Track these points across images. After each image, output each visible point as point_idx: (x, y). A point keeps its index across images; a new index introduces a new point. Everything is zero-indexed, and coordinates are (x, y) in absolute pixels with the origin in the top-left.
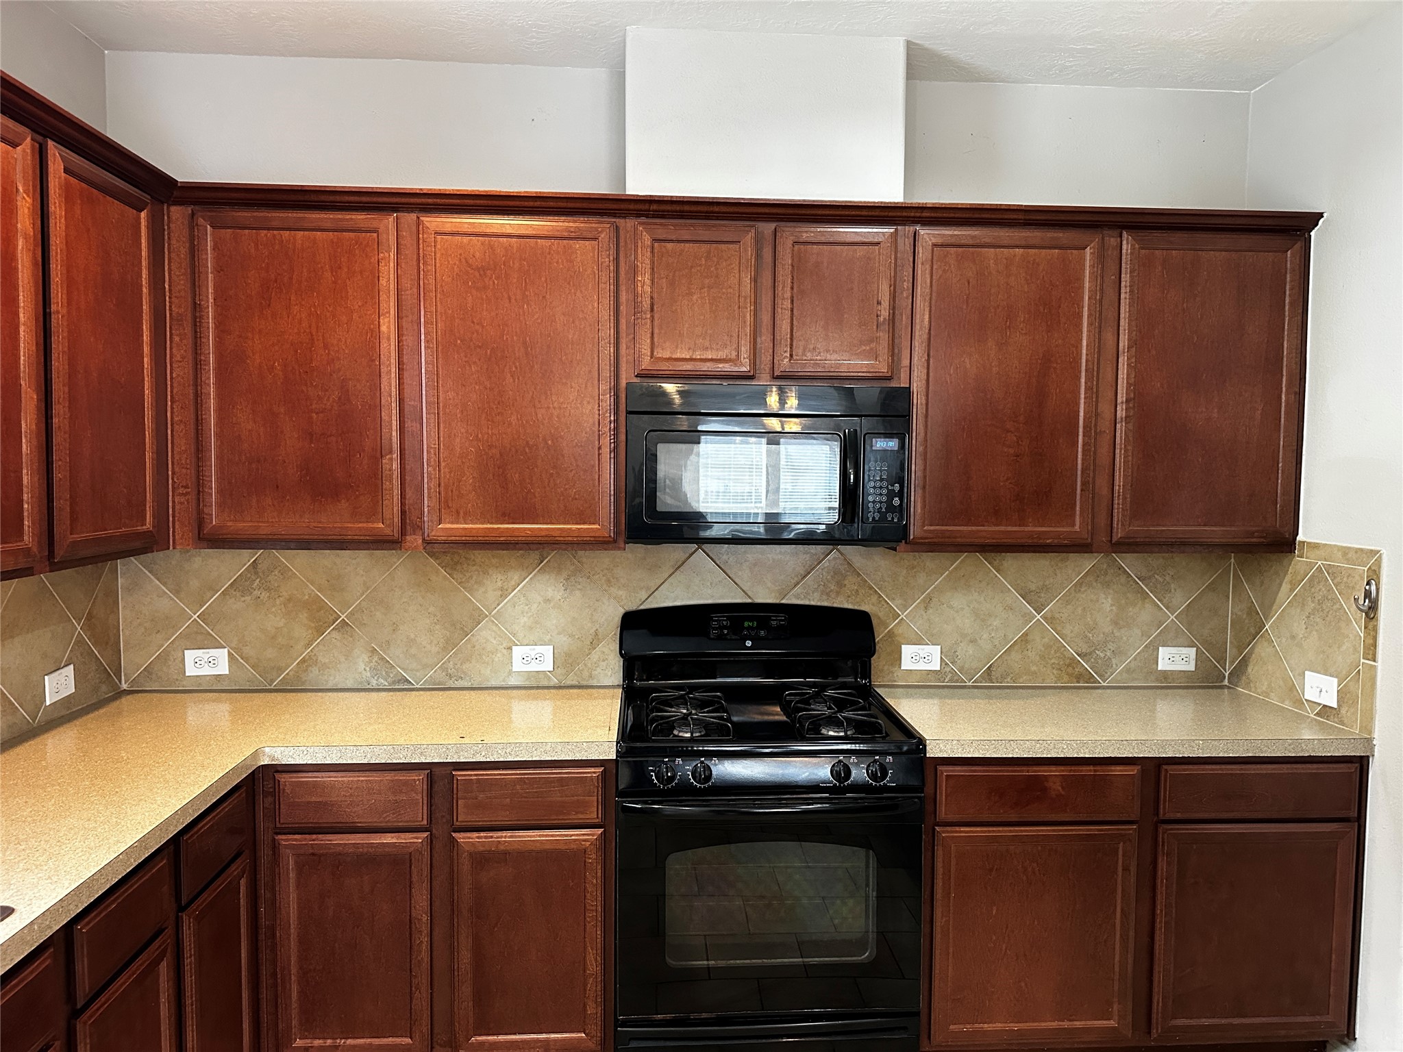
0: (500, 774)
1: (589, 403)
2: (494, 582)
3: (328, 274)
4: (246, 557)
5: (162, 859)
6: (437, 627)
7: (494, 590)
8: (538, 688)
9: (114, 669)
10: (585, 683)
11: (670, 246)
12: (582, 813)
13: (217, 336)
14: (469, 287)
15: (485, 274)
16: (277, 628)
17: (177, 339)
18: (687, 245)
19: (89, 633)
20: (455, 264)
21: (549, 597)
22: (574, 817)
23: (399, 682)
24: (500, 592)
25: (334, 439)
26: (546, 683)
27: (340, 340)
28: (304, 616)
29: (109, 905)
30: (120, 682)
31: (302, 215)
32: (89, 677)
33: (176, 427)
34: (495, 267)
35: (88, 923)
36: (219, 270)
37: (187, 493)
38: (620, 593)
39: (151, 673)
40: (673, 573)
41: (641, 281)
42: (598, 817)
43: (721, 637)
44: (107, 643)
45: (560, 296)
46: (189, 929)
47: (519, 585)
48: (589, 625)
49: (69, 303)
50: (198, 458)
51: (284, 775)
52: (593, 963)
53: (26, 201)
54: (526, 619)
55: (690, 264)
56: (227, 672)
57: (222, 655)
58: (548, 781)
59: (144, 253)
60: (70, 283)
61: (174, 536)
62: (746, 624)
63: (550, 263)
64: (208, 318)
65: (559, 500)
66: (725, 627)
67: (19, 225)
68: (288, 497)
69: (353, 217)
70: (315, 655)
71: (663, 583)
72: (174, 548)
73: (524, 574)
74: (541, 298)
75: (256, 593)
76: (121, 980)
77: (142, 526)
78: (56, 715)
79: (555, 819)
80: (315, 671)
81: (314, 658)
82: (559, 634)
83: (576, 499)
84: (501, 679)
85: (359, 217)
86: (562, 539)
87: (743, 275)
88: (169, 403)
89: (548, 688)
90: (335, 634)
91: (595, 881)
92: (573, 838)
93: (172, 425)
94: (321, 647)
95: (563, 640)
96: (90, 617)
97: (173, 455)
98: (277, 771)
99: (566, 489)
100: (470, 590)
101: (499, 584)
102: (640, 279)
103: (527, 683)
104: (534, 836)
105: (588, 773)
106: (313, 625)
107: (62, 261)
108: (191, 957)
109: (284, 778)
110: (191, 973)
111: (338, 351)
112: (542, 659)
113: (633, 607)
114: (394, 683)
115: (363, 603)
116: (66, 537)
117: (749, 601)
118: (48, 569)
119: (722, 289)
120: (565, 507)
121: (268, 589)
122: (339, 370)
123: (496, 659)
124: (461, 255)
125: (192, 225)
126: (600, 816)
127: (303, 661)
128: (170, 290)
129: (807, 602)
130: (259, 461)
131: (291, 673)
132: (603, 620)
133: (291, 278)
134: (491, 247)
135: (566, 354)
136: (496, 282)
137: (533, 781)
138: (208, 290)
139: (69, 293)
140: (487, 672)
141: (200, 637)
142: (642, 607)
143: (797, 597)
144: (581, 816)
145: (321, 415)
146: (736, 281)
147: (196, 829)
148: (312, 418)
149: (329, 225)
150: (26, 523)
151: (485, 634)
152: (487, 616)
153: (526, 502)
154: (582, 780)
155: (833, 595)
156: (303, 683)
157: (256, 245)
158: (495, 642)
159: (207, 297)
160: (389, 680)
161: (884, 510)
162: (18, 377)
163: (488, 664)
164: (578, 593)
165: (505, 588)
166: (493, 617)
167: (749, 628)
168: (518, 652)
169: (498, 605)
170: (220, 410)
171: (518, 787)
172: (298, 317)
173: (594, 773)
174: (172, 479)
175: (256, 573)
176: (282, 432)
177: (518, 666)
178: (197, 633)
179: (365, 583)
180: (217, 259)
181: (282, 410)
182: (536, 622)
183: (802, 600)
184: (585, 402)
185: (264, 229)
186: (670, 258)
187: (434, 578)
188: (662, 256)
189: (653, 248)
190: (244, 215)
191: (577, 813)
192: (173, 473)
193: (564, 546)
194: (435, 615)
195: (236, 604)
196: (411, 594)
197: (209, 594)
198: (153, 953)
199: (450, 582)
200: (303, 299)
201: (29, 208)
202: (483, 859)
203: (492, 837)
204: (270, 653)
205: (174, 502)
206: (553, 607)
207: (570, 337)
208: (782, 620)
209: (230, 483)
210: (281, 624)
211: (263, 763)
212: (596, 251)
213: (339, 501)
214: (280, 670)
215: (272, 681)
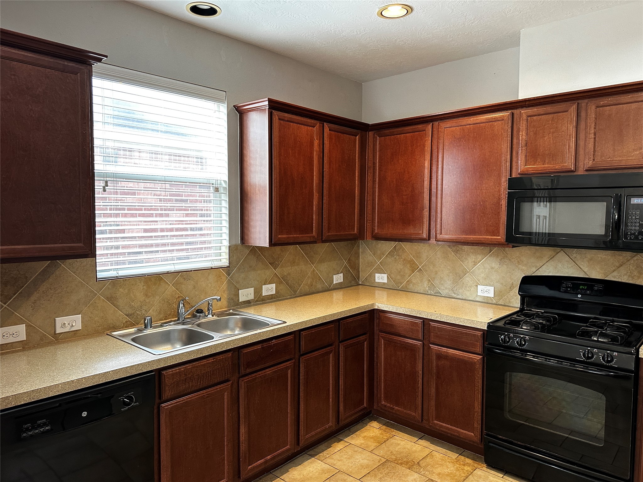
0: (445, 327)
1: (498, 186)
2: (471, 259)
3: (410, 148)
4: (393, 244)
5: (332, 325)
6: (450, 274)
7: (472, 262)
8: (488, 303)
9: (357, 277)
10: (507, 304)
11: (535, 118)
12: (474, 348)
13: (379, 172)
14: (455, 146)
15: (461, 140)
16: (401, 269)
17: (369, 174)
18: (543, 116)
19: (349, 265)
20: (450, 138)
21: (493, 267)
22: (471, 349)
23: (437, 293)
24: (474, 263)
25: (409, 204)
26: (491, 302)
27: (412, 170)
28: (408, 265)
29: (312, 330)
30: (359, 281)
31: (403, 129)
32: (348, 278)
33: (368, 202)
34: (464, 137)
35: (305, 332)
36: (380, 151)
37: (370, 222)
38: (524, 268)
39: (367, 280)
40: (549, 261)
41: (521, 134)
42: (480, 351)
43: (566, 292)
44: (355, 269)
45: (488, 145)
46: (342, 348)
47: (481, 261)
48: (510, 280)
49: (330, 168)
50: (373, 212)
51: (382, 313)
52: (478, 407)
53: (317, 142)
54: (483, 275)
55: (544, 124)
56: (386, 282)
57: (385, 276)
58: (462, 333)
59: (357, 149)
60: (330, 162)
61: (366, 236)
62: (581, 287)
63: (485, 132)
64: (377, 166)
65: (484, 226)
66: (569, 287)
67: (315, 149)
68: (396, 224)
69: (418, 127)
70: (411, 280)
71: (544, 265)
72: (366, 239)
73: (483, 257)
74: (481, 146)
75: (395, 256)
76: (316, 352)
77: (353, 232)
78: (337, 287)
79: (464, 348)
80: (411, 286)
81: (411, 281)
82: (497, 282)
83: (491, 226)
84: (473, 298)
85: (420, 126)
86: (485, 242)
87: (569, 125)
88: (366, 194)
89: (492, 304)
90: (418, 273)
91: (478, 376)
92: (471, 357)
93: (367, 201)
94: (413, 277)
95: (498, 285)
96: (349, 260)
97: (367, 211)
98: (380, 312)
99: (487, 222)
100: (462, 261)
101: (473, 260)
102: (521, 133)
103: (483, 301)
104: (456, 352)
105: (477, 333)
106: (411, 269)
107: (327, 156)
108: (342, 357)
109: (381, 314)
110: (342, 362)
111: (412, 174)
112: (489, 292)
113: (529, 274)
114: (436, 293)
115: (427, 263)
116: (326, 234)
117: (587, 277)
118: (321, 242)
119: (559, 133)
120: (487, 229)
121: (399, 256)
122: (412, 180)
123: (472, 289)
124: (452, 134)
125: (374, 137)
126: (481, 351)
127: (408, 281)
128: (368, 159)
129: (620, 280)
130: (388, 212)
131: (404, 285)
132: (515, 278)
133: (399, 151)
134: (463, 130)
135: (489, 168)
136: (464, 143)
137: (456, 332)
138: (377, 157)
139: (330, 165)
140: (468, 294)
141: (380, 270)
142: (533, 275)
143: (615, 277)
144: (473, 349)
145: (406, 196)
146: (566, 129)
147: (346, 320)
148: (403, 197)
149: (411, 131)
150: (314, 229)
151: (467, 279)
152: (468, 272)
153: (472, 227)
154: (474, 335)
155: (636, 278)
156: (408, 289)
157: (390, 141)
158: (471, 282)
159: (377, 160)
160: (434, 292)
161: (637, 234)
162: (313, 190)
163: (468, 291)
164: (505, 266)
165: (476, 261)
166: (471, 272)
167: (583, 289)
168: (480, 288)
169: (473, 268)
170: (379, 196)
171: (451, 333)
172: (401, 164)
173: (479, 333)
174: (366, 218)
175: (395, 250)
176: (395, 202)
177: (480, 293)
178: (379, 268)
179: (427, 256)
180: (380, 147)
181: (395, 195)
182: (488, 277)
183: (617, 279)
184: (496, 186)
185: (392, 135)
186: (535, 123)
187: (450, 255)
188: (531, 122)
189: (527, 120)
190: (387, 131)
191: (472, 347)
192: (367, 216)
193: (486, 245)
194: (450, 270)
195: (389, 260)
196: (442, 261)
197: (382, 256)
198: (327, 350)
199: (455, 257)
200: (402, 158)
201: (317, 143)
202: (440, 356)
203: (442, 349)
204: (399, 277)
205: (366, 225)
206: (495, 271)
207: (491, 160)
208: (601, 287)
209: (380, 219)
210: (402, 268)
211: (375, 308)
212: (503, 125)
213: (410, 226)
214: (401, 283)
215: (399, 287)
